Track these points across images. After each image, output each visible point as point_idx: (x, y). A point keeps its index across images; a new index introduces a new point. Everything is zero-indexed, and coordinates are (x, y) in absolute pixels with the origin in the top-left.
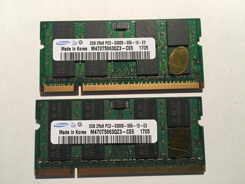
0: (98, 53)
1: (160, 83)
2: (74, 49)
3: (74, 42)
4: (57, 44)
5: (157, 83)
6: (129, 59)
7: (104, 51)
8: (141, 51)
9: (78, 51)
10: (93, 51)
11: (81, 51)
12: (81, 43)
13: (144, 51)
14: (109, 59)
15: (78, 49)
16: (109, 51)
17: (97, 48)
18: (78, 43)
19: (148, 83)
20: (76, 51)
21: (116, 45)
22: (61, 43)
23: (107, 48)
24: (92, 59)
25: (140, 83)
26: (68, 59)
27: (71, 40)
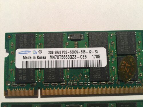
0: (56, 62)
1: (111, 87)
2: (34, 58)
3: (34, 51)
4: (19, 53)
5: (108, 87)
6: (83, 66)
7: (61, 59)
8: (94, 59)
9: (38, 60)
10: (51, 60)
11: (41, 60)
12: (41, 52)
13: (96, 59)
14: (66, 67)
15: (38, 57)
16: (65, 60)
17: (55, 57)
18: (38, 53)
19: (100, 88)
20: (36, 60)
21: (72, 54)
22: (23, 52)
23: (64, 57)
24: (50, 67)
25: (93, 88)
26: (29, 67)
27: (32, 50)
